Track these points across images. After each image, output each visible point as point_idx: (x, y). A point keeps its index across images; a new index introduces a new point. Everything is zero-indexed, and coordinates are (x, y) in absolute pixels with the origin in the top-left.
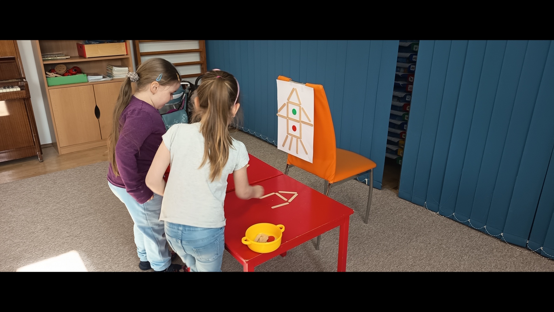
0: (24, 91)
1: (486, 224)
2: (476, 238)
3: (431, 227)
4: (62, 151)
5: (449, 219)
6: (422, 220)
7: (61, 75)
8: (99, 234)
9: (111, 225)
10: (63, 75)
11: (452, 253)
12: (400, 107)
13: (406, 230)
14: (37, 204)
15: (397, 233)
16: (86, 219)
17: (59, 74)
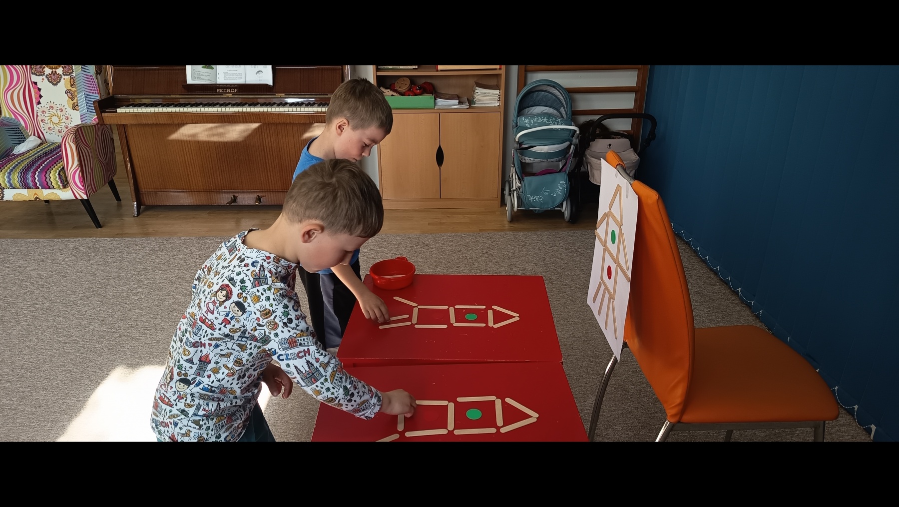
10: (403, 94)
17: (398, 93)
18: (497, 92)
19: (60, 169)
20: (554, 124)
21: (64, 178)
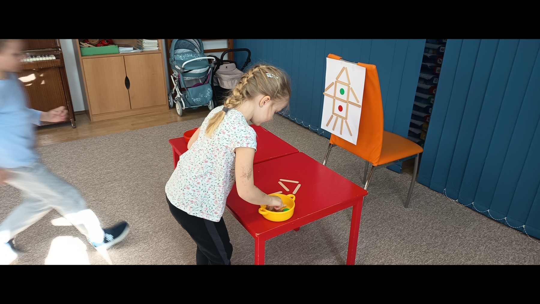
0: (59, 60)
1: (507, 216)
2: (495, 229)
3: (448, 214)
4: (94, 119)
5: (467, 208)
6: (440, 207)
7: (94, 46)
8: (123, 200)
9: (135, 192)
10: (96, 46)
11: (468, 242)
12: (427, 90)
13: (422, 216)
14: (68, 167)
15: (412, 218)
16: (112, 185)
17: (92, 45)
18: (156, 41)
20: (197, 57)
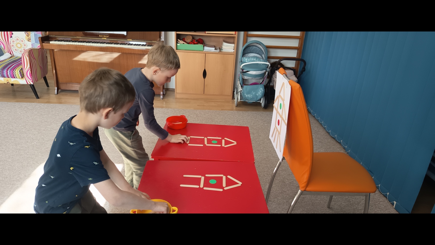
4: (178, 96)
17: (186, 42)
18: (233, 45)
19: (20, 69)
20: (259, 61)
21: (22, 73)
